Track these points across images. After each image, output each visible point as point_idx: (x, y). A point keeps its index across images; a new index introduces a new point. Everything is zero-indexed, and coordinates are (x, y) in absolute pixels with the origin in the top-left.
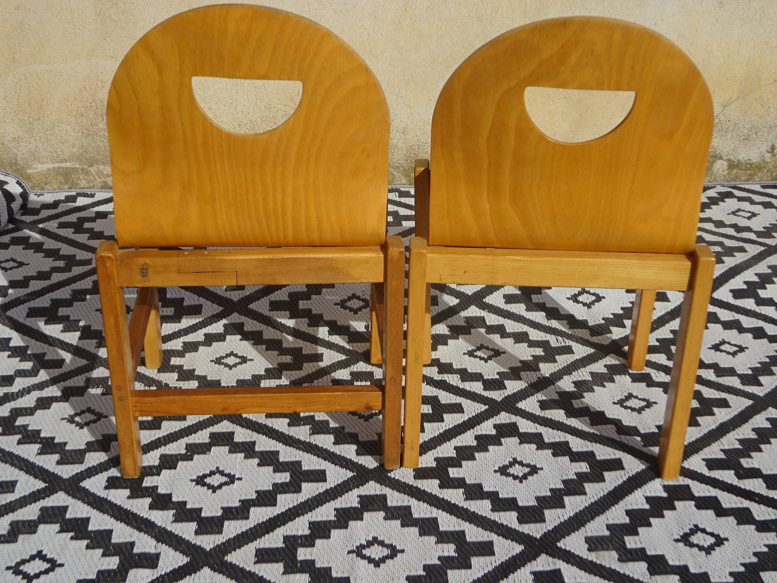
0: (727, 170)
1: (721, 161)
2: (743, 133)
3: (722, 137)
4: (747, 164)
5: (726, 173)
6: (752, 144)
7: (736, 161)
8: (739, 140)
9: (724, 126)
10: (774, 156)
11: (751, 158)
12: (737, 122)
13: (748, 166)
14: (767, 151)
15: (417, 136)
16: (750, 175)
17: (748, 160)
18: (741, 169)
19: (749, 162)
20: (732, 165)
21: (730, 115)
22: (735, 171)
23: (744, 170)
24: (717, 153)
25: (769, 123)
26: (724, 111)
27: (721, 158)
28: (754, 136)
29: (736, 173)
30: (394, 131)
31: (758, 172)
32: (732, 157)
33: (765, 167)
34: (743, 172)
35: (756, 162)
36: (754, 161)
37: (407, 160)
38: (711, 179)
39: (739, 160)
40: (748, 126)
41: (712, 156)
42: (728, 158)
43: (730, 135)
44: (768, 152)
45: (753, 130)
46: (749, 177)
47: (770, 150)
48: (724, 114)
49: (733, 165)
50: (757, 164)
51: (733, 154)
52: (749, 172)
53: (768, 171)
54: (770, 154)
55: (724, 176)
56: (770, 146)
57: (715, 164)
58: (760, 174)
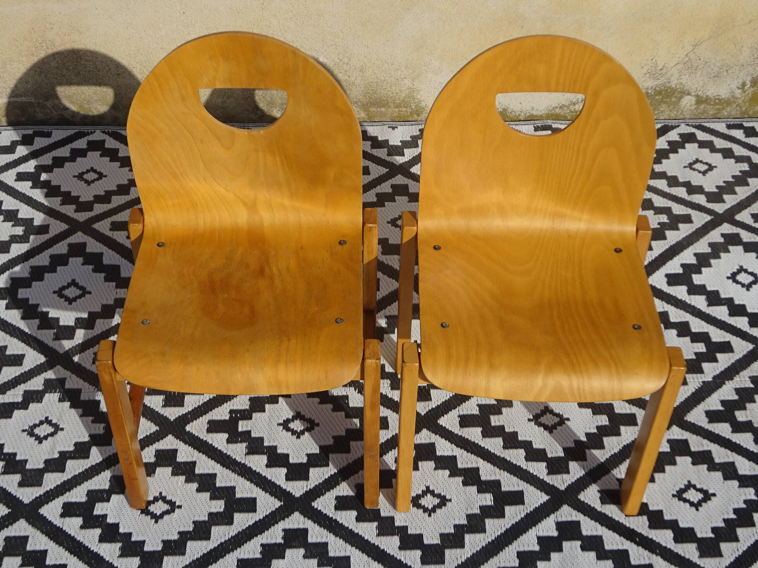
0: (695, 105)
1: (689, 96)
2: (713, 71)
3: (691, 75)
4: (715, 99)
5: (693, 107)
6: (721, 81)
7: (704, 96)
8: (708, 78)
9: (694, 64)
10: (744, 92)
11: (720, 94)
12: (707, 61)
13: (717, 101)
14: (737, 87)
15: (375, 74)
16: (719, 110)
17: (717, 96)
18: (709, 104)
19: (718, 97)
20: (700, 100)
21: (701, 54)
22: (703, 106)
23: (712, 105)
24: (685, 89)
25: (741, 61)
26: (695, 51)
27: (689, 94)
28: (725, 73)
29: (704, 108)
30: (352, 69)
31: (727, 106)
32: (700, 93)
33: (734, 102)
34: (712, 107)
35: (725, 97)
36: (723, 97)
37: (365, 96)
38: (677, 113)
39: (707, 96)
40: (719, 64)
41: (680, 92)
42: (696, 94)
43: (700, 73)
44: (739, 88)
45: (724, 68)
46: (717, 111)
47: (741, 87)
48: (694, 53)
49: (702, 100)
50: (726, 99)
51: (702, 90)
52: (717, 107)
53: (737, 105)
54: (741, 90)
55: (691, 110)
56: (740, 83)
57: (683, 99)
58: (728, 109)
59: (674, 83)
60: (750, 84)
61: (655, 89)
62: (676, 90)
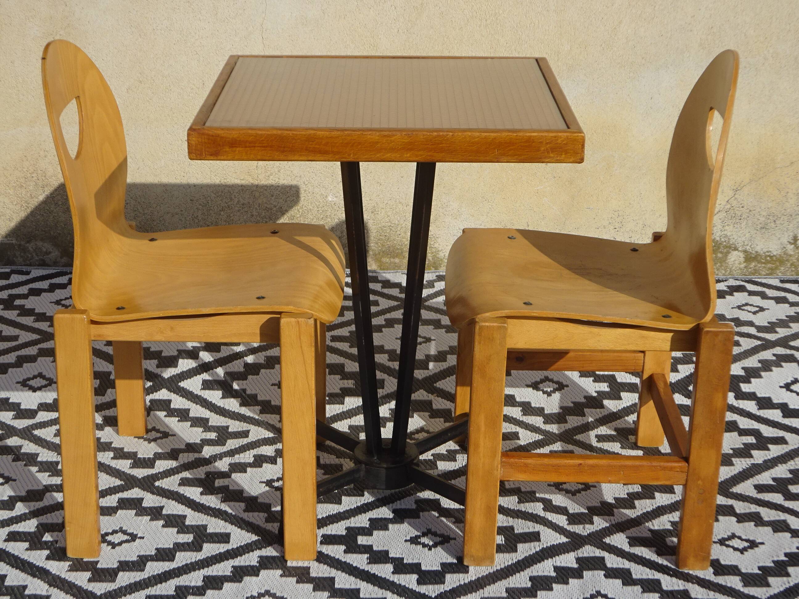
0: (744, 262)
1: (737, 252)
2: (759, 222)
3: (736, 225)
4: (766, 256)
5: (743, 266)
6: (770, 234)
7: (753, 252)
8: (755, 229)
9: (737, 212)
10: (797, 248)
11: (770, 249)
12: (751, 209)
13: (768, 258)
14: (788, 242)
16: (772, 269)
17: (768, 252)
18: (759, 262)
19: (768, 254)
20: (749, 257)
21: (743, 201)
22: (754, 264)
23: (764, 263)
24: (731, 243)
25: (789, 210)
26: (736, 196)
27: (736, 249)
28: (773, 225)
29: (755, 266)
31: (780, 266)
32: (748, 248)
33: (787, 260)
34: (763, 265)
35: (777, 254)
36: (775, 254)
38: (725, 271)
39: (757, 252)
40: (764, 214)
41: (726, 247)
42: (744, 249)
43: (745, 223)
44: (790, 243)
45: (771, 218)
46: (770, 271)
47: (792, 241)
48: (735, 199)
49: (751, 257)
50: (778, 256)
51: (750, 244)
52: (769, 265)
53: (792, 265)
54: (793, 246)
55: (740, 269)
56: (791, 236)
57: (730, 255)
58: (782, 268)
59: (718, 234)
62: (720, 244)
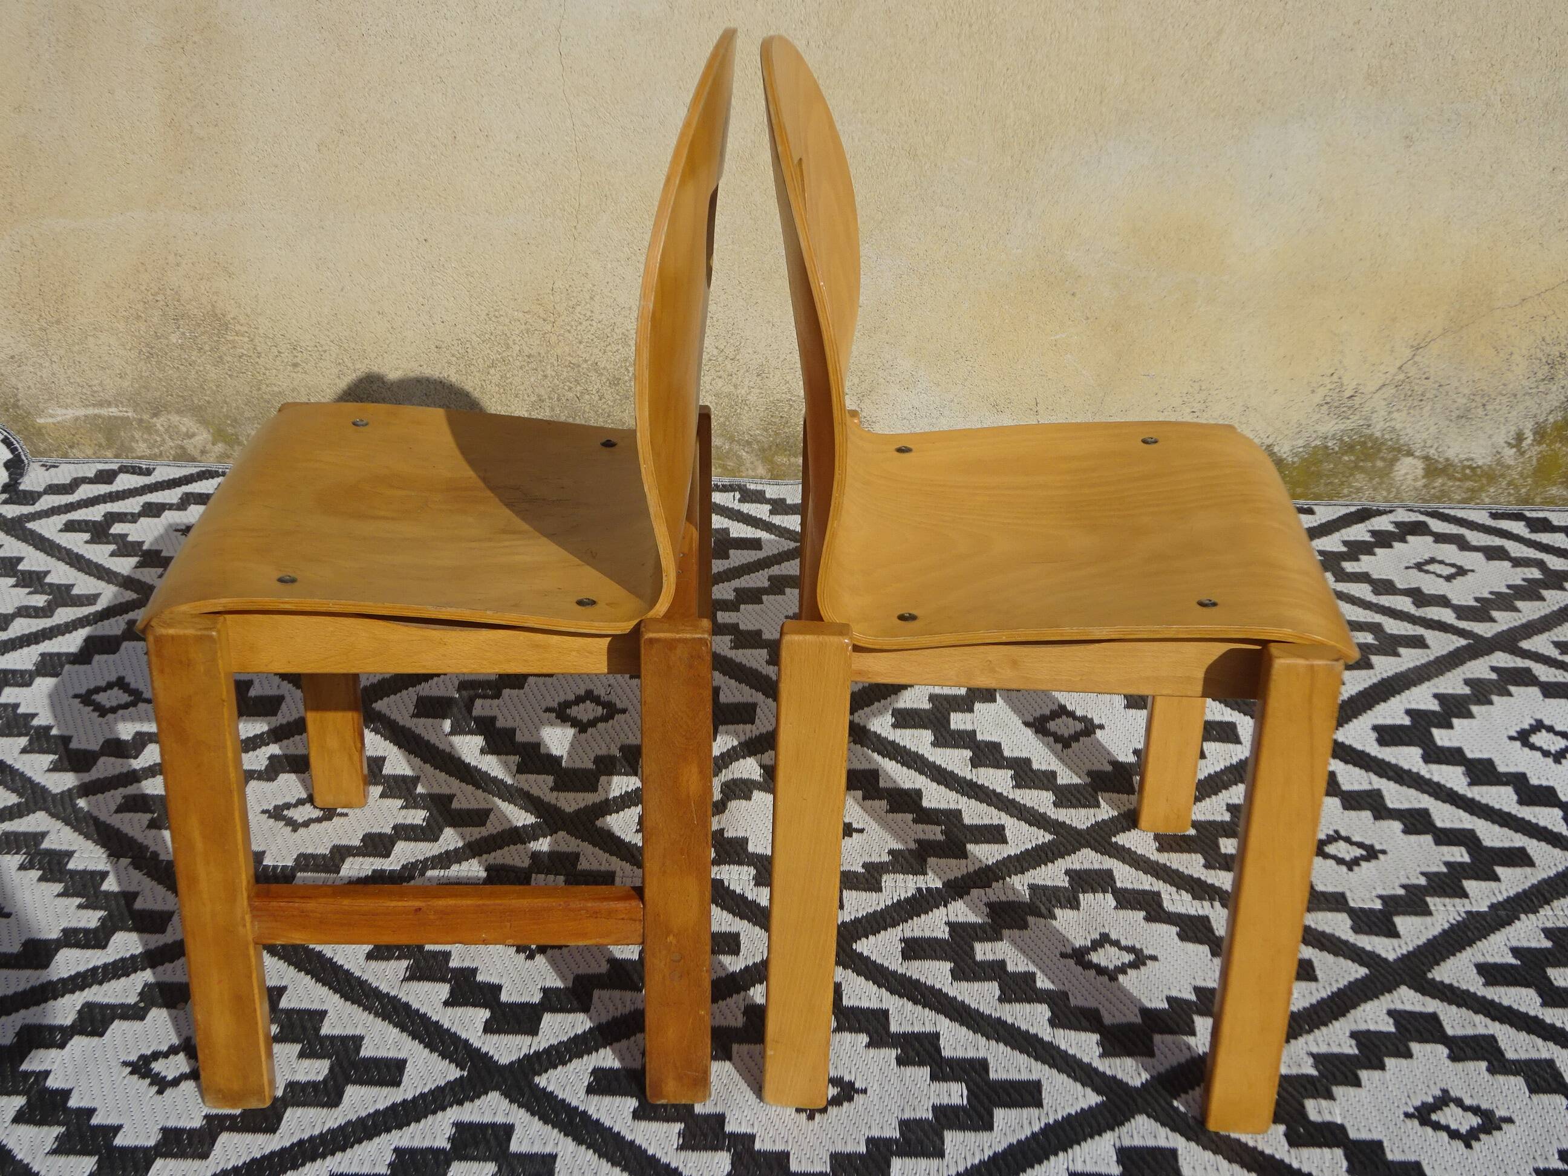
0: (1423, 477)
1: (1411, 458)
2: (1456, 405)
3: (1412, 412)
4: (1464, 467)
5: (1420, 484)
6: (1474, 427)
7: (1441, 460)
8: (1447, 419)
9: (1416, 388)
10: (1522, 454)
11: (1472, 455)
12: (1443, 382)
13: (1468, 471)
14: (1506, 442)
16: (1473, 490)
17: (1467, 460)
18: (1451, 478)
19: (1469, 463)
20: (1433, 469)
21: (1429, 367)
22: (1440, 480)
23: (1459, 480)
24: (1402, 442)
25: (1511, 386)
26: (1416, 359)
27: (1410, 454)
28: (1480, 412)
29: (1443, 485)
31: (1488, 485)
32: (1432, 451)
33: (1503, 476)
34: (1457, 483)
35: (1484, 464)
36: (1480, 463)
38: (1389, 494)
39: (1447, 460)
40: (1467, 391)
41: (1392, 449)
42: (1424, 453)
43: (1429, 407)
44: (1510, 445)
45: (1478, 399)
46: (1469, 494)
47: (1513, 442)
48: (1415, 363)
49: (1436, 469)
50: (1485, 468)
51: (1436, 445)
52: (1469, 484)
53: (1509, 484)
54: (1514, 450)
55: (1416, 489)
56: (1512, 433)
57: (1398, 463)
58: (1492, 490)
59: (1378, 427)
60: (1532, 438)
61: (1341, 440)
62: (1382, 443)
